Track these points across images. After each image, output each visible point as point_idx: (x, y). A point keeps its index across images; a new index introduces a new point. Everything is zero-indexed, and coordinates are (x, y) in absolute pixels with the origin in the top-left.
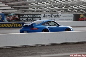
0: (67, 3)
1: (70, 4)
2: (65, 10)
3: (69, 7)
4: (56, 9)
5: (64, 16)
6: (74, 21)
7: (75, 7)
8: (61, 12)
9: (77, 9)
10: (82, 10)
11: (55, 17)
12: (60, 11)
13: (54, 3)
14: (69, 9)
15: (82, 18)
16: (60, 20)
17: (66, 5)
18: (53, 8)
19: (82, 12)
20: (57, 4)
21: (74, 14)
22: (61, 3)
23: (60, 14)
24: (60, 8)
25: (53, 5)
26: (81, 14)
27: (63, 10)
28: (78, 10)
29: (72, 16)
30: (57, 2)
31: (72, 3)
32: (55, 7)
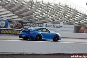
0: (69, 15)
1: (72, 16)
2: (67, 22)
3: (71, 19)
4: (58, 20)
5: (65, 27)
6: (74, 32)
7: (77, 20)
8: (63, 23)
9: (79, 21)
11: (57, 27)
12: (62, 22)
13: (57, 13)
14: (71, 21)
15: (82, 30)
16: (61, 30)
17: (68, 17)
18: (55, 18)
19: (83, 25)
20: (60, 15)
21: (75, 26)
22: (63, 14)
23: (61, 24)
24: (62, 19)
25: (56, 16)
26: (81, 27)
27: (65, 21)
28: (79, 22)
29: (72, 28)
30: (60, 14)
31: (74, 15)
32: (58, 18)
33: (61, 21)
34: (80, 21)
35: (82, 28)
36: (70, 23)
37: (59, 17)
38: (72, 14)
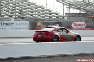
0: (22, 8)
1: (25, 10)
2: (19, 17)
3: (24, 13)
4: (8, 15)
5: (17, 24)
6: (29, 30)
7: (32, 14)
8: (14, 19)
9: (34, 15)
10: (39, 17)
11: (6, 24)
12: (12, 18)
13: (6, 7)
14: (25, 15)
15: (39, 26)
16: (12, 28)
17: (21, 11)
18: (4, 13)
19: (40, 19)
20: (9, 9)
21: (29, 22)
22: (14, 8)
23: (12, 21)
24: (12, 14)
25: (5, 10)
26: (38, 22)
27: (17, 17)
28: (35, 17)
29: (27, 24)
30: (10, 7)
31: (28, 8)
32: (7, 13)
33: (11, 16)
34: (36, 15)
35: (39, 24)
36: (23, 18)
37: (9, 12)
38: (24, 7)
